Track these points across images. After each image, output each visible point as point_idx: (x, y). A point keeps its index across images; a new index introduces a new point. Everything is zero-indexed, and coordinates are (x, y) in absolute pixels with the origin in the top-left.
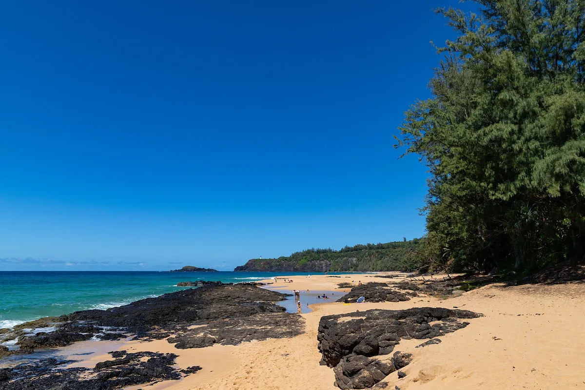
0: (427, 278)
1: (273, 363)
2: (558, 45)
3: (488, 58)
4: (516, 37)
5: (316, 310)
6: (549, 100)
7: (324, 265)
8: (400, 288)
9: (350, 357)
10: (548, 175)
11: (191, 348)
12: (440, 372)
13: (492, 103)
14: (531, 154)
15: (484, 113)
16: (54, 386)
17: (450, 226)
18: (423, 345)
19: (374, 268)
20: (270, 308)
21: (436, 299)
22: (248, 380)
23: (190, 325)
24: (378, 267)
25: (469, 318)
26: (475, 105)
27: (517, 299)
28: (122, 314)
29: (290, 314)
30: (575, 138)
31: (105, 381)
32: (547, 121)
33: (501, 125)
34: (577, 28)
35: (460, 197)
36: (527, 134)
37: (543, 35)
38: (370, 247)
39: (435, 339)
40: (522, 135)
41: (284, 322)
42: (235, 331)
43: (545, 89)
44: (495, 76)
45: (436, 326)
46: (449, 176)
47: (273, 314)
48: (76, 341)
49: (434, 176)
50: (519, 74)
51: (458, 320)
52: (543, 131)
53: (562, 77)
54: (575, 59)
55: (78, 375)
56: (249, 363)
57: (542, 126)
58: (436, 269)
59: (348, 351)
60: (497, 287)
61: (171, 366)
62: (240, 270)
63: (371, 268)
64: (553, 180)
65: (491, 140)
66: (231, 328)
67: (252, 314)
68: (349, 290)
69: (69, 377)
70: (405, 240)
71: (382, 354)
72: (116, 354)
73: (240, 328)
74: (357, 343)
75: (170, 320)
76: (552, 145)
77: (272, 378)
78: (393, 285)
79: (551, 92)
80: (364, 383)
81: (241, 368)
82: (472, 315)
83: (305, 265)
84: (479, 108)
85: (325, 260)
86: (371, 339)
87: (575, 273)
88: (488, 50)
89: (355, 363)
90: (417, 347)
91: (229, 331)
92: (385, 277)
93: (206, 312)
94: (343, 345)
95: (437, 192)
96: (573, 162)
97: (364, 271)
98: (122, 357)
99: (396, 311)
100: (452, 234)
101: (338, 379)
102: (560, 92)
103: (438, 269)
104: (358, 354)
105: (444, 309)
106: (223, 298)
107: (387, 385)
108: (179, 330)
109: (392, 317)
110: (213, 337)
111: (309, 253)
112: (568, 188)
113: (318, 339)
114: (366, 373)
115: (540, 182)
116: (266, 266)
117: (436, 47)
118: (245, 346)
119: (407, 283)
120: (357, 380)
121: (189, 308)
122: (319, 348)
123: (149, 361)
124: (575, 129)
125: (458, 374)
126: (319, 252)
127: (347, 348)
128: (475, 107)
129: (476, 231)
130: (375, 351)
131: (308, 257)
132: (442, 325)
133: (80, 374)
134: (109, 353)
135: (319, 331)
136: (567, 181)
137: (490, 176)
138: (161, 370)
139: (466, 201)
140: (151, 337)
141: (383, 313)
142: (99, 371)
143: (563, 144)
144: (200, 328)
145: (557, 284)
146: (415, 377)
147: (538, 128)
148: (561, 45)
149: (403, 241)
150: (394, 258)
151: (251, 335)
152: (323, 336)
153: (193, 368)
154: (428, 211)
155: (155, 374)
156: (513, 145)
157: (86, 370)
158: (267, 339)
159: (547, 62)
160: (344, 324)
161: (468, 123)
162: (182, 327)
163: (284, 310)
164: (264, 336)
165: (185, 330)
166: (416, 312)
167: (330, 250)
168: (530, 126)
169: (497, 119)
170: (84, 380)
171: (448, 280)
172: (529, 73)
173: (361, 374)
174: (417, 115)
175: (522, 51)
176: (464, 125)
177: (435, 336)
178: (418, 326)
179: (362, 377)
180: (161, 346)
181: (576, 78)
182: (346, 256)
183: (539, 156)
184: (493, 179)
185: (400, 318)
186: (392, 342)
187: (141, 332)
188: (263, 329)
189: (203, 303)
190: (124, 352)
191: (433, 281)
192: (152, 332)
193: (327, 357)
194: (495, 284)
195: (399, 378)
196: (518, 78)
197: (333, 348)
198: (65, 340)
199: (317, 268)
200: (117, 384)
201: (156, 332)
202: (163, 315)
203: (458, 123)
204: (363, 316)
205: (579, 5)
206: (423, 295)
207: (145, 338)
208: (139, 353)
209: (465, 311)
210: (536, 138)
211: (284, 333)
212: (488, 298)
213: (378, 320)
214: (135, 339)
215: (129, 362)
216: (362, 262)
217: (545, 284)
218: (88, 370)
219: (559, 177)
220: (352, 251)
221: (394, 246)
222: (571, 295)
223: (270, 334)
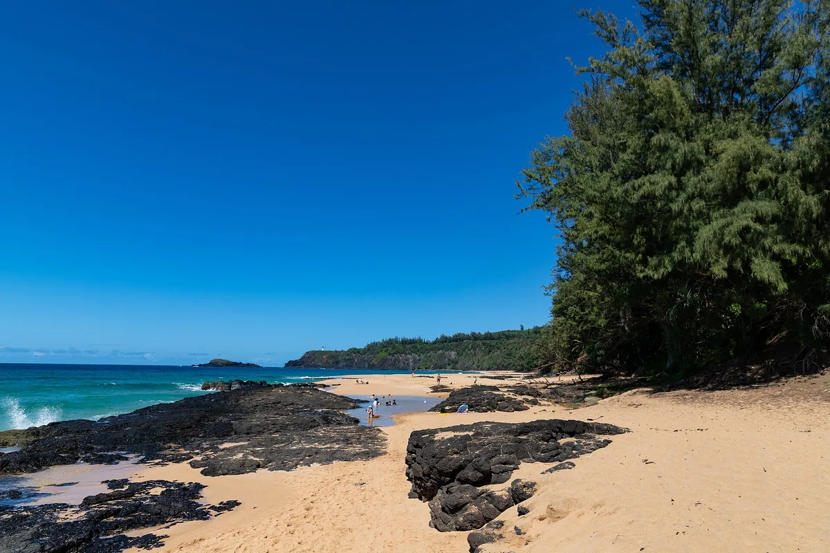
0: (551, 380)
1: (342, 496)
2: (736, 72)
3: (643, 84)
4: (683, 57)
5: (402, 422)
6: (719, 145)
7: (411, 361)
8: (516, 392)
9: (451, 487)
10: (714, 245)
11: (224, 475)
12: (575, 507)
13: (646, 146)
14: (694, 217)
15: (635, 158)
16: (18, 532)
17: (583, 311)
18: (550, 471)
19: (479, 366)
20: (338, 419)
21: (562, 408)
22: (308, 520)
23: (222, 443)
24: (485, 365)
25: (611, 434)
26: (624, 147)
27: (671, 409)
28: (122, 426)
29: (366, 428)
30: (751, 197)
31: (97, 522)
32: (716, 173)
33: (656, 177)
34: (760, 50)
35: (598, 272)
36: (690, 190)
37: (718, 58)
38: (475, 337)
39: (567, 463)
40: (684, 190)
41: (358, 439)
42: (288, 451)
43: (716, 131)
44: (651, 109)
45: (568, 444)
46: (585, 243)
47: (341, 427)
48: (51, 465)
49: (565, 241)
50: (682, 109)
51: (597, 436)
52: (711, 186)
53: (739, 115)
54: (755, 92)
55: (56, 514)
56: (309, 496)
57: (710, 180)
58: (563, 368)
59: (449, 479)
60: (643, 392)
61: (196, 501)
62: (293, 366)
63: (475, 366)
64: (721, 252)
65: (643, 197)
66: (282, 447)
67: (311, 427)
68: (447, 395)
69: (42, 517)
70: (522, 329)
71: (495, 483)
72: (113, 484)
73: (295, 447)
74: (461, 468)
75: (193, 436)
76: (722, 205)
77: (342, 517)
78: (506, 389)
79: (723, 134)
80: (471, 522)
81: (298, 502)
82: (614, 430)
83: (384, 360)
84: (629, 151)
85: (413, 354)
86: (480, 463)
87: (743, 376)
88: (644, 73)
89: (458, 495)
90: (543, 473)
91: (279, 451)
92: (495, 378)
93: (245, 425)
94: (442, 471)
95: (568, 264)
96: (746, 229)
97: (465, 369)
98: (123, 488)
99: (514, 424)
100: (586, 322)
101: (434, 517)
102: (734, 136)
103: (565, 368)
104: (462, 482)
105: (579, 422)
106: (270, 405)
107: (503, 525)
108: (207, 449)
109: (510, 432)
110: (257, 459)
111: (390, 343)
112: (738, 265)
113: (407, 462)
114: (473, 509)
115: (704, 254)
116: (331, 361)
117: (575, 67)
118: (302, 471)
119: (525, 387)
120: (461, 519)
121: (221, 418)
122: (407, 474)
123: (163, 493)
124: (751, 185)
125: (599, 510)
126: (405, 342)
127: (447, 475)
128: (624, 150)
129: (618, 318)
130: (487, 479)
131: (390, 349)
132: (576, 443)
133: (59, 513)
134: (102, 482)
135: (408, 452)
136: (738, 255)
137: (639, 245)
138: (181, 506)
139: (606, 277)
140: (166, 460)
141: (496, 426)
142: (89, 509)
143: (736, 205)
144: (237, 447)
145: (720, 390)
146: (542, 514)
147: (703, 182)
148: (740, 72)
149: (520, 329)
150: (507, 352)
151: (311, 457)
152: (414, 459)
153: (228, 503)
154: (555, 290)
155: (172, 512)
156: (671, 205)
157: (68, 506)
158: (334, 462)
159: (720, 94)
160: (443, 442)
161: (614, 171)
162: (210, 444)
163: (357, 421)
164: (329, 458)
165: (215, 450)
166: (541, 426)
167: (420, 341)
168: (694, 179)
169: (653, 167)
170: (66, 521)
171: (579, 383)
172: (696, 108)
173: (466, 510)
174: (547, 158)
175: (690, 77)
176: (608, 174)
177: (567, 458)
178: (544, 445)
179: (468, 514)
180: (182, 473)
181: (755, 117)
182: (442, 349)
183: (704, 220)
184: (643, 249)
185: (520, 434)
186: (509, 466)
187: (151, 452)
188: (328, 448)
189: (241, 412)
190: (125, 481)
191: (559, 384)
192: (167, 452)
193: (420, 487)
194: (641, 389)
195: (519, 515)
196: (682, 114)
197: (428, 475)
198: (35, 464)
199: (402, 365)
200: (116, 527)
201: (173, 453)
202: (183, 429)
203: (601, 171)
204: (470, 431)
205: (764, 19)
206: (546, 403)
207: (157, 461)
208: (148, 482)
209: (606, 424)
210: (701, 196)
211: (358, 454)
212: (632, 408)
213: (491, 436)
214: (142, 461)
215: (133, 495)
216: (463, 357)
217: (705, 390)
218: (72, 507)
219: (728, 249)
220: (450, 342)
221: (507, 335)
222: (739, 404)
223: (338, 455)
